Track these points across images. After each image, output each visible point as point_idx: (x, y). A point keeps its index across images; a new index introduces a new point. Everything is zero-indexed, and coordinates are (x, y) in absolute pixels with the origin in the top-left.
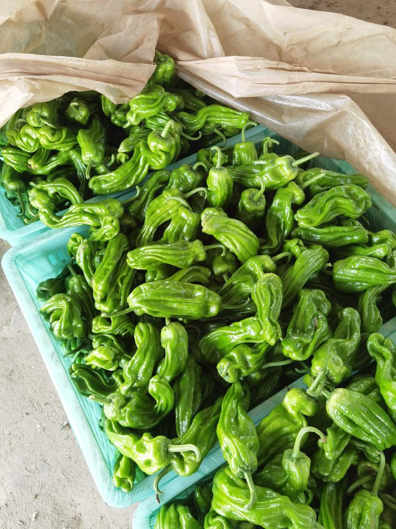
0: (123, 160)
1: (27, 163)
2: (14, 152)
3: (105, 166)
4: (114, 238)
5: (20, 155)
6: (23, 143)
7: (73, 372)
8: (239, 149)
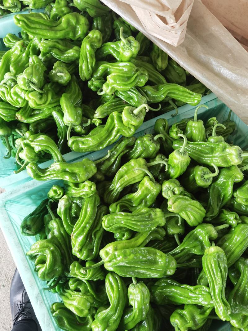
0: (97, 124)
1: (15, 115)
2: (4, 107)
3: (81, 126)
4: (89, 197)
5: (9, 109)
6: (13, 100)
7: (54, 311)
8: (191, 126)
